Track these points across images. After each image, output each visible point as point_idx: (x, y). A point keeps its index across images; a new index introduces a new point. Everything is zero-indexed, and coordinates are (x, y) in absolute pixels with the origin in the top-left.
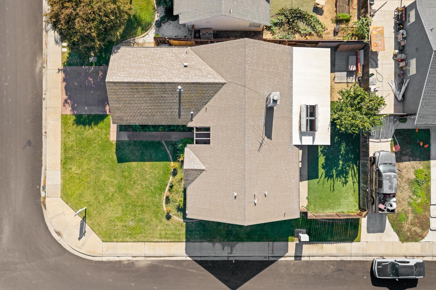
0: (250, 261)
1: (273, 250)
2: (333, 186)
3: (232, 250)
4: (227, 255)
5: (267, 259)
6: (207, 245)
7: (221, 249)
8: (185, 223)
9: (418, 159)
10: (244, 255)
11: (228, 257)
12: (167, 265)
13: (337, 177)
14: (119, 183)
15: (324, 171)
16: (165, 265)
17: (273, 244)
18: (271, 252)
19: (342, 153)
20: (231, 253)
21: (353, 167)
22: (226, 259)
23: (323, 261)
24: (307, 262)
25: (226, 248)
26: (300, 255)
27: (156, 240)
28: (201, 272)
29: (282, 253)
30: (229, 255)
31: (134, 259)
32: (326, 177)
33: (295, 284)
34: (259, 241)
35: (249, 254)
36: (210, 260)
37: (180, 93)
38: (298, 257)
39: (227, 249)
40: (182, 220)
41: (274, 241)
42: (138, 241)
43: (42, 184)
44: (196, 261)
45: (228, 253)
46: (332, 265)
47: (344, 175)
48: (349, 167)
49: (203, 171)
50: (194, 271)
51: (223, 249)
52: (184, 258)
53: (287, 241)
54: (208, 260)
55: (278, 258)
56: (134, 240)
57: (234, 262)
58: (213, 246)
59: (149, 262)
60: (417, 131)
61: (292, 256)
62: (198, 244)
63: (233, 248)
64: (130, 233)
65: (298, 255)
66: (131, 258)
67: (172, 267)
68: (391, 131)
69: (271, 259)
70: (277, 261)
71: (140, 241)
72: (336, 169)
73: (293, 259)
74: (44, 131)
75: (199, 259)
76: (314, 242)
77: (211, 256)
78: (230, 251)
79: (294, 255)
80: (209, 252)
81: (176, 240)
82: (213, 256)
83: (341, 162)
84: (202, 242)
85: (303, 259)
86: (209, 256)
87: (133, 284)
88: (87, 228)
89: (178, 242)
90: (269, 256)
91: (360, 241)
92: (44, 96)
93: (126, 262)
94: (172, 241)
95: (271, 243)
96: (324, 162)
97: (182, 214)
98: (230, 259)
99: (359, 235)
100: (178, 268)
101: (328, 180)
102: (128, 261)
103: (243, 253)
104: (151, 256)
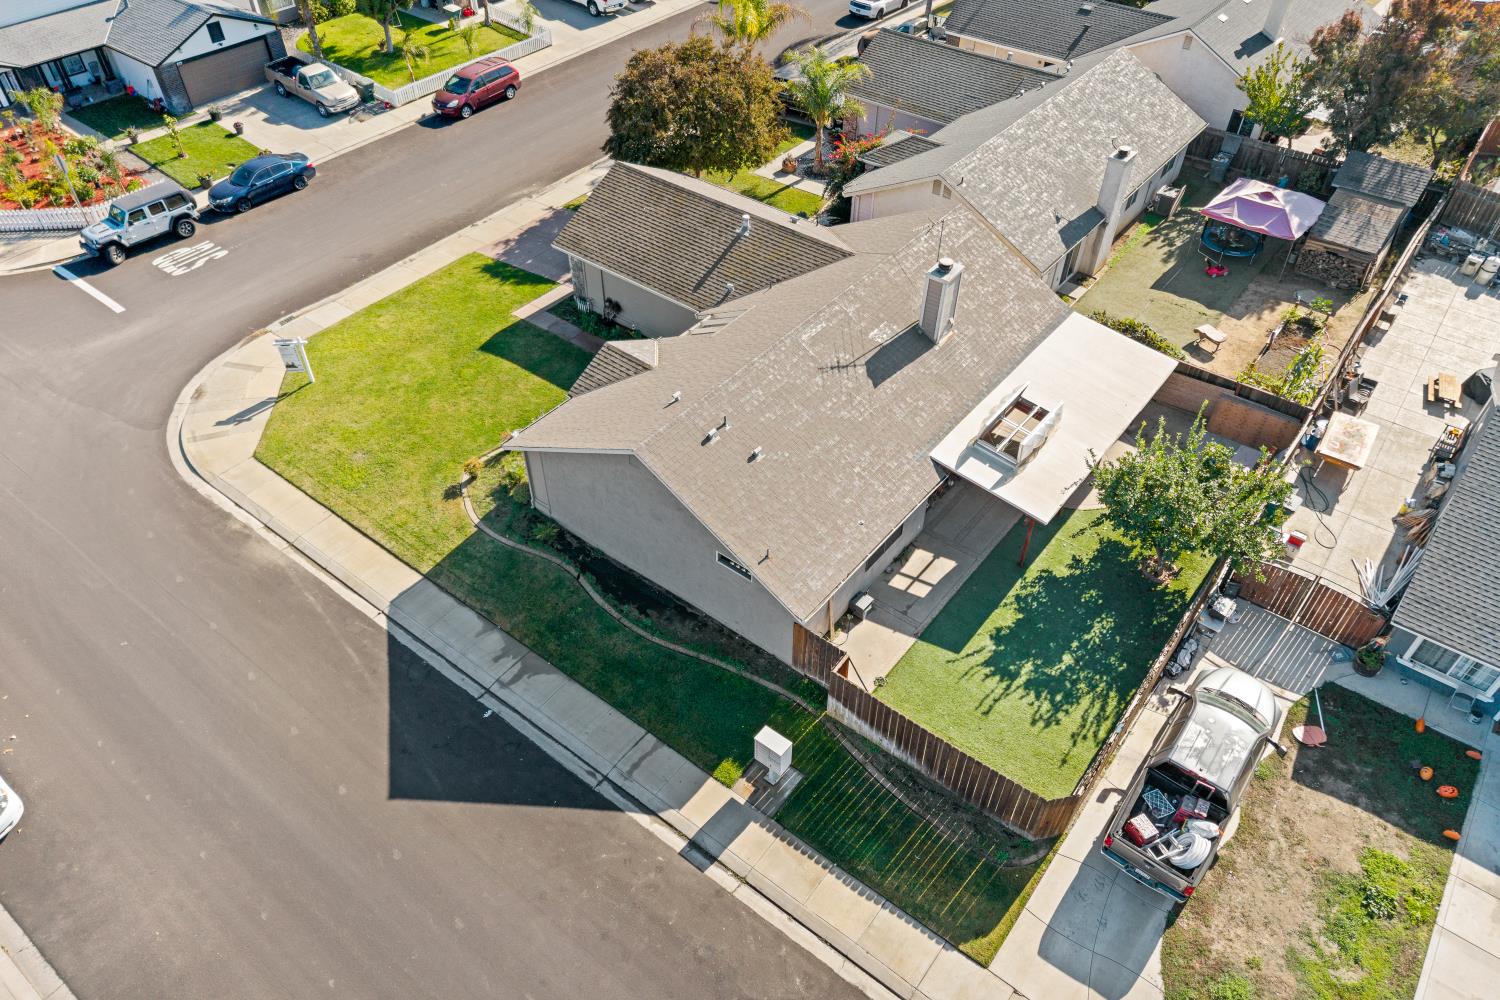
0: (538, 749)
1: (636, 766)
2: (996, 701)
3: (516, 678)
4: (487, 682)
5: (591, 781)
6: (470, 619)
7: (493, 655)
8: (476, 529)
9: (1395, 817)
10: (536, 717)
11: (488, 691)
12: (311, 598)
13: (1028, 685)
14: (436, 377)
15: (994, 648)
16: (306, 594)
17: (654, 749)
18: (626, 769)
19: (1087, 637)
20: (504, 685)
21: (1107, 695)
22: (474, 691)
23: (779, 936)
24: (720, 892)
25: (508, 662)
26: (713, 851)
27: (363, 524)
28: (366, 675)
29: (660, 795)
30: (495, 689)
31: (264, 533)
32: (986, 664)
33: (604, 936)
34: (621, 706)
35: (554, 726)
36: (428, 665)
37: (739, 237)
38: (701, 851)
39: (509, 667)
40: (477, 521)
41: (665, 740)
42: (322, 501)
43: (294, 314)
44: (391, 639)
45: (498, 680)
46: (806, 976)
47: (1059, 698)
48: (1092, 687)
49: (646, 369)
50: (357, 660)
51: (496, 659)
52: (371, 612)
53: (710, 769)
54: (422, 660)
55: (630, 805)
56: (320, 494)
57: (486, 715)
58: (479, 635)
59: (282, 562)
60: (1420, 729)
61: (681, 834)
62: (448, 601)
63: (526, 676)
64: (330, 472)
65: (709, 844)
66: (257, 527)
67: (319, 609)
68: (1311, 677)
69: (607, 791)
70: (618, 814)
71: (326, 504)
72: (1037, 667)
73: (680, 844)
74: (413, 256)
75: (403, 639)
76: (798, 841)
77: (442, 657)
78: (507, 678)
79: (691, 835)
80: (452, 641)
81: (408, 556)
82: (447, 660)
83: (1068, 659)
84: (464, 603)
85: (714, 872)
86: (439, 655)
87: (179, 579)
88: (264, 417)
89: (407, 564)
90: (606, 778)
91: (984, 966)
93: (236, 527)
94: (395, 550)
95: (651, 739)
96: (1009, 627)
97: (492, 507)
98: (487, 701)
99: (993, 936)
100: (329, 621)
101: (987, 676)
102: (246, 526)
103: (538, 709)
104: (306, 552)
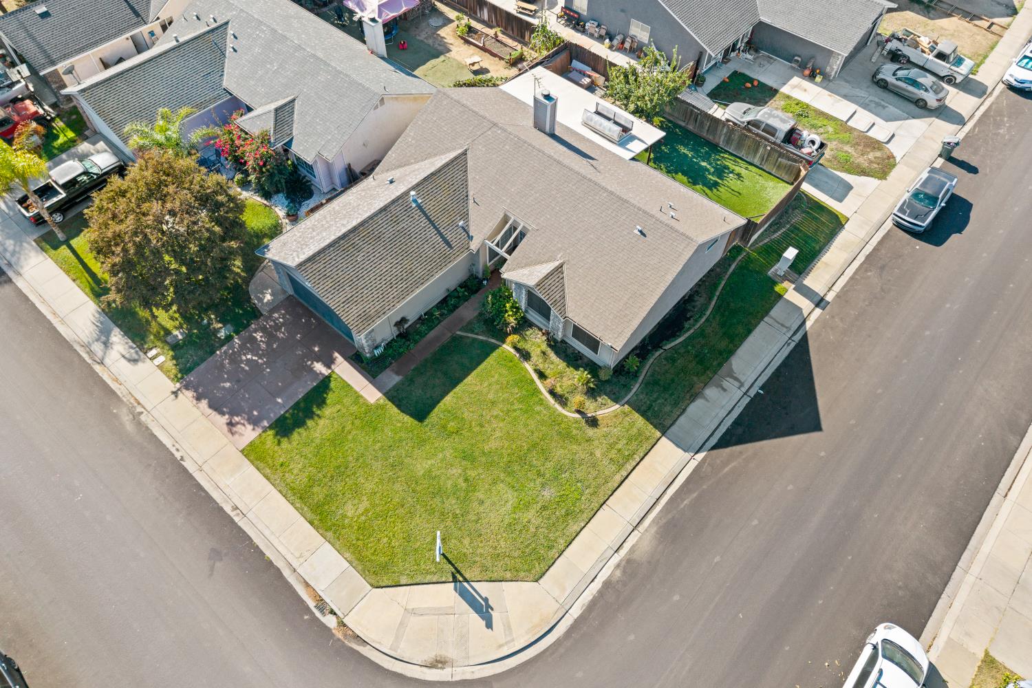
0: (780, 367)
1: (782, 325)
2: (733, 190)
3: (736, 379)
4: (739, 393)
5: (793, 345)
6: (695, 408)
7: (722, 392)
8: (626, 406)
9: (767, 99)
10: (760, 368)
11: (745, 394)
12: (685, 502)
13: (722, 179)
14: (455, 450)
15: (701, 186)
16: (682, 506)
17: (772, 318)
18: (785, 330)
19: (690, 155)
20: (742, 385)
21: (723, 157)
22: (746, 400)
23: (852, 278)
24: (838, 296)
25: (725, 384)
26: (820, 298)
27: (618, 478)
28: (744, 457)
29: (797, 316)
30: (744, 390)
31: (623, 552)
32: (711, 190)
33: (870, 336)
34: (749, 332)
35: (765, 360)
36: (731, 425)
37: (419, 207)
38: (820, 302)
39: (728, 383)
40: (618, 406)
41: (767, 313)
42: (593, 513)
43: (311, 604)
44: (713, 448)
45: (739, 388)
46: (866, 271)
47: (726, 171)
48: (718, 160)
49: (562, 266)
50: (733, 464)
51: (725, 390)
52: (693, 465)
53: (780, 296)
54: (728, 428)
55: (803, 328)
56: (585, 516)
57: (762, 392)
58: (707, 400)
59: (654, 530)
60: (727, 80)
61: (813, 310)
62: (682, 419)
63: (735, 375)
64: (563, 512)
65: (817, 299)
66: (616, 559)
67: (695, 495)
68: (705, 99)
69: (798, 337)
70: (808, 333)
71: (596, 509)
72: (709, 174)
73: (818, 311)
74: (228, 509)
75: (714, 441)
76: (809, 268)
77: (724, 419)
78: (737, 384)
79: (813, 306)
80: (713, 414)
81: (646, 446)
82: (726, 416)
83: (704, 164)
84: (684, 410)
85: (829, 298)
86: (722, 421)
87: (676, 598)
88: (483, 589)
89: (653, 447)
90: (790, 338)
91: (849, 219)
92: (178, 455)
93: (618, 573)
94: (642, 455)
95: (766, 319)
96: (688, 179)
97: (606, 397)
98: (752, 393)
99: (837, 213)
100: (705, 487)
101: (718, 190)
102: (618, 566)
103: (756, 368)
104: (642, 516)
